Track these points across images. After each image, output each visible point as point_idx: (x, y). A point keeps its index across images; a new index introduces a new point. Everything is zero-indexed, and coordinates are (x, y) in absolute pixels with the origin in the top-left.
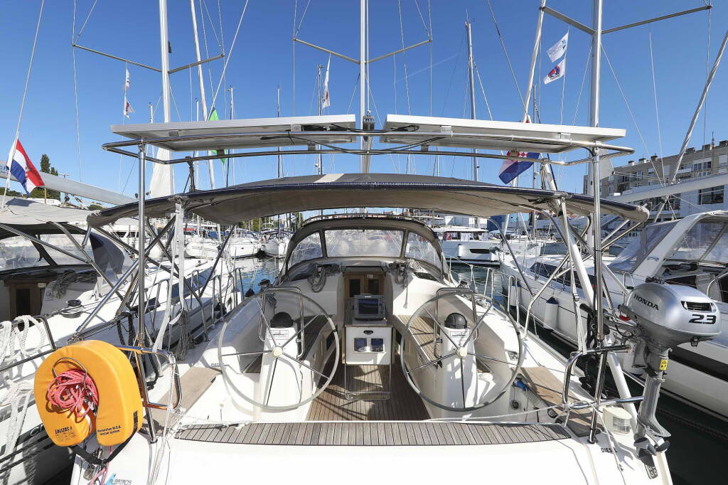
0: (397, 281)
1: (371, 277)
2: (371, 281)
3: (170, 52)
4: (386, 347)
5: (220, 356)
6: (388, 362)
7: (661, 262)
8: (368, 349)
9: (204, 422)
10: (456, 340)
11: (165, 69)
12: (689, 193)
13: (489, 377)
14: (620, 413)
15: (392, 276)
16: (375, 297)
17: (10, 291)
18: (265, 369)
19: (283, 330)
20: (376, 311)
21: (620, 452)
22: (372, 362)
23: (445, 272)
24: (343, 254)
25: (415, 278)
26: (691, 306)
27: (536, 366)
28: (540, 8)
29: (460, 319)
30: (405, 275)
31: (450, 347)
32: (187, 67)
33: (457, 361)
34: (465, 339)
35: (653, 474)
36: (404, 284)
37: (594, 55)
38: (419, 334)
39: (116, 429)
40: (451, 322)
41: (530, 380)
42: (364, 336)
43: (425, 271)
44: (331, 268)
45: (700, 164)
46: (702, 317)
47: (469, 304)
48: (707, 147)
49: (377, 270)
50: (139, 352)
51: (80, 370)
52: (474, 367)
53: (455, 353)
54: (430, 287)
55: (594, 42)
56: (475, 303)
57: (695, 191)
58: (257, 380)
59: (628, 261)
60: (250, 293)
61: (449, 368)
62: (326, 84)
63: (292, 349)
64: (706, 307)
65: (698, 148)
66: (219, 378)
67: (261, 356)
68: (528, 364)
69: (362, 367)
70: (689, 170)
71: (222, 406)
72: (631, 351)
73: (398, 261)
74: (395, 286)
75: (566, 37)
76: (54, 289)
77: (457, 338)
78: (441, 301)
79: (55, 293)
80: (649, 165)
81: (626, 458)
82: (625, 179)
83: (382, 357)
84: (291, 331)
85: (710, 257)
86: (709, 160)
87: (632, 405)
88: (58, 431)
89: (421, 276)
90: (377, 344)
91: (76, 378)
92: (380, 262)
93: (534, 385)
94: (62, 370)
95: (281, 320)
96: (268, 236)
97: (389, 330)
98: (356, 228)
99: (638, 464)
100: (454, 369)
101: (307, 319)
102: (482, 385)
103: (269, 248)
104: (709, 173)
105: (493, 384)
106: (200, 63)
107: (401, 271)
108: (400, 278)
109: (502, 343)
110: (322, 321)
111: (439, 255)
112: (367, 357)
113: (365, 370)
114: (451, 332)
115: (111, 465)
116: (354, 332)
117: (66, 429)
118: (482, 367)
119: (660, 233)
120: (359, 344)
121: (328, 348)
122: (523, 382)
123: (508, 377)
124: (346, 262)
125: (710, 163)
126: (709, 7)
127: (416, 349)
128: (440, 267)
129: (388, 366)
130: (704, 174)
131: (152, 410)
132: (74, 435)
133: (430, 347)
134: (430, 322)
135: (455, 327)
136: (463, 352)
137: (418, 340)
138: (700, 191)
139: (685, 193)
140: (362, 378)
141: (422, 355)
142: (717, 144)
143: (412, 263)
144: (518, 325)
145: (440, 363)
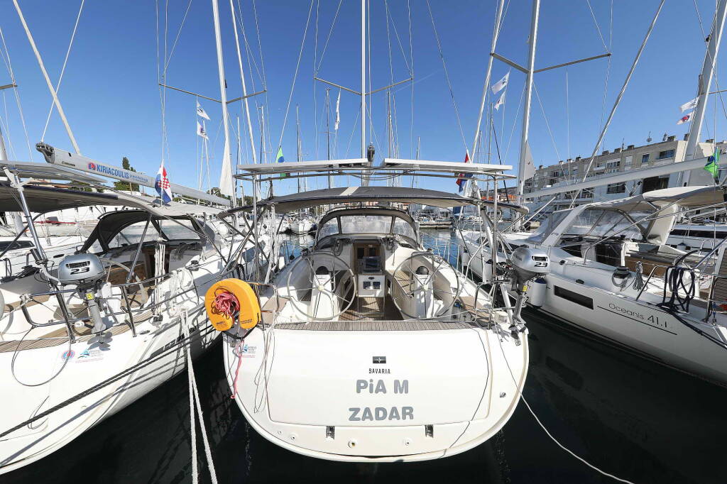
0: (388, 249)
1: (371, 246)
2: (371, 249)
3: (226, 87)
4: (382, 286)
5: (289, 291)
6: (383, 296)
7: (559, 236)
8: (371, 288)
9: (289, 321)
10: (422, 281)
11: (224, 100)
12: (600, 187)
13: (441, 302)
14: (503, 314)
15: (384, 245)
16: (375, 257)
17: (146, 255)
18: (314, 298)
19: (324, 276)
20: (376, 267)
21: (503, 333)
22: (373, 296)
23: (419, 243)
24: (352, 232)
25: (400, 248)
26: (537, 258)
27: (468, 295)
28: (491, 54)
29: (425, 270)
30: (393, 245)
31: (419, 285)
32: (240, 99)
33: (422, 293)
34: (427, 280)
35: (518, 343)
36: (392, 250)
37: (527, 89)
38: (401, 280)
39: (250, 321)
40: (419, 271)
41: (462, 302)
42: (369, 280)
43: (406, 243)
44: (346, 241)
45: (612, 163)
46: (540, 264)
47: (430, 261)
48: (617, 150)
49: (375, 242)
50: (257, 284)
51: (229, 293)
52: (432, 296)
53: (421, 289)
54: (407, 252)
55: (528, 79)
56: (433, 260)
57: (605, 186)
58: (309, 305)
59: (540, 236)
60: (292, 258)
61: (418, 297)
62: (337, 111)
63: (329, 286)
64: (544, 259)
65: (612, 151)
66: (288, 302)
67: (311, 290)
68: (463, 295)
69: (366, 299)
70: (603, 168)
71: (291, 317)
72: (510, 283)
73: (388, 236)
74: (387, 253)
75: (507, 77)
76: (176, 254)
77: (422, 280)
78: (414, 260)
79: (177, 257)
80: (573, 164)
81: (506, 337)
82: (556, 174)
83: (379, 292)
84: (328, 277)
85: (595, 232)
86: (619, 160)
87: (511, 311)
88: (218, 324)
89: (403, 245)
90: (377, 285)
91: (227, 297)
92: (376, 237)
93: (464, 305)
94: (219, 293)
95: (322, 270)
96: (294, 218)
97: (384, 277)
98: (362, 215)
99: (511, 339)
100: (421, 297)
101: (336, 272)
102: (436, 307)
103: (293, 227)
104: (618, 171)
105: (442, 306)
106: (246, 97)
107: (390, 243)
108: (390, 247)
109: (449, 283)
110: (343, 272)
111: (415, 232)
112: (371, 292)
113: (368, 301)
114: (419, 276)
115: (246, 339)
116: (363, 278)
117: (221, 323)
118: (437, 297)
119: (561, 217)
120: (366, 285)
121: (346, 289)
122: (459, 304)
123: (451, 301)
124: (355, 237)
125: (619, 162)
126: (609, 55)
127: (400, 289)
128: (415, 240)
129: (382, 298)
130: (614, 171)
131: (263, 313)
132: (226, 325)
133: (408, 288)
134: (407, 273)
135: (421, 274)
136: (426, 287)
137: (401, 284)
138: (609, 185)
139: (597, 187)
140: (367, 306)
141: (403, 292)
142: (626, 148)
143: (397, 238)
144: (457, 271)
145: (413, 294)
